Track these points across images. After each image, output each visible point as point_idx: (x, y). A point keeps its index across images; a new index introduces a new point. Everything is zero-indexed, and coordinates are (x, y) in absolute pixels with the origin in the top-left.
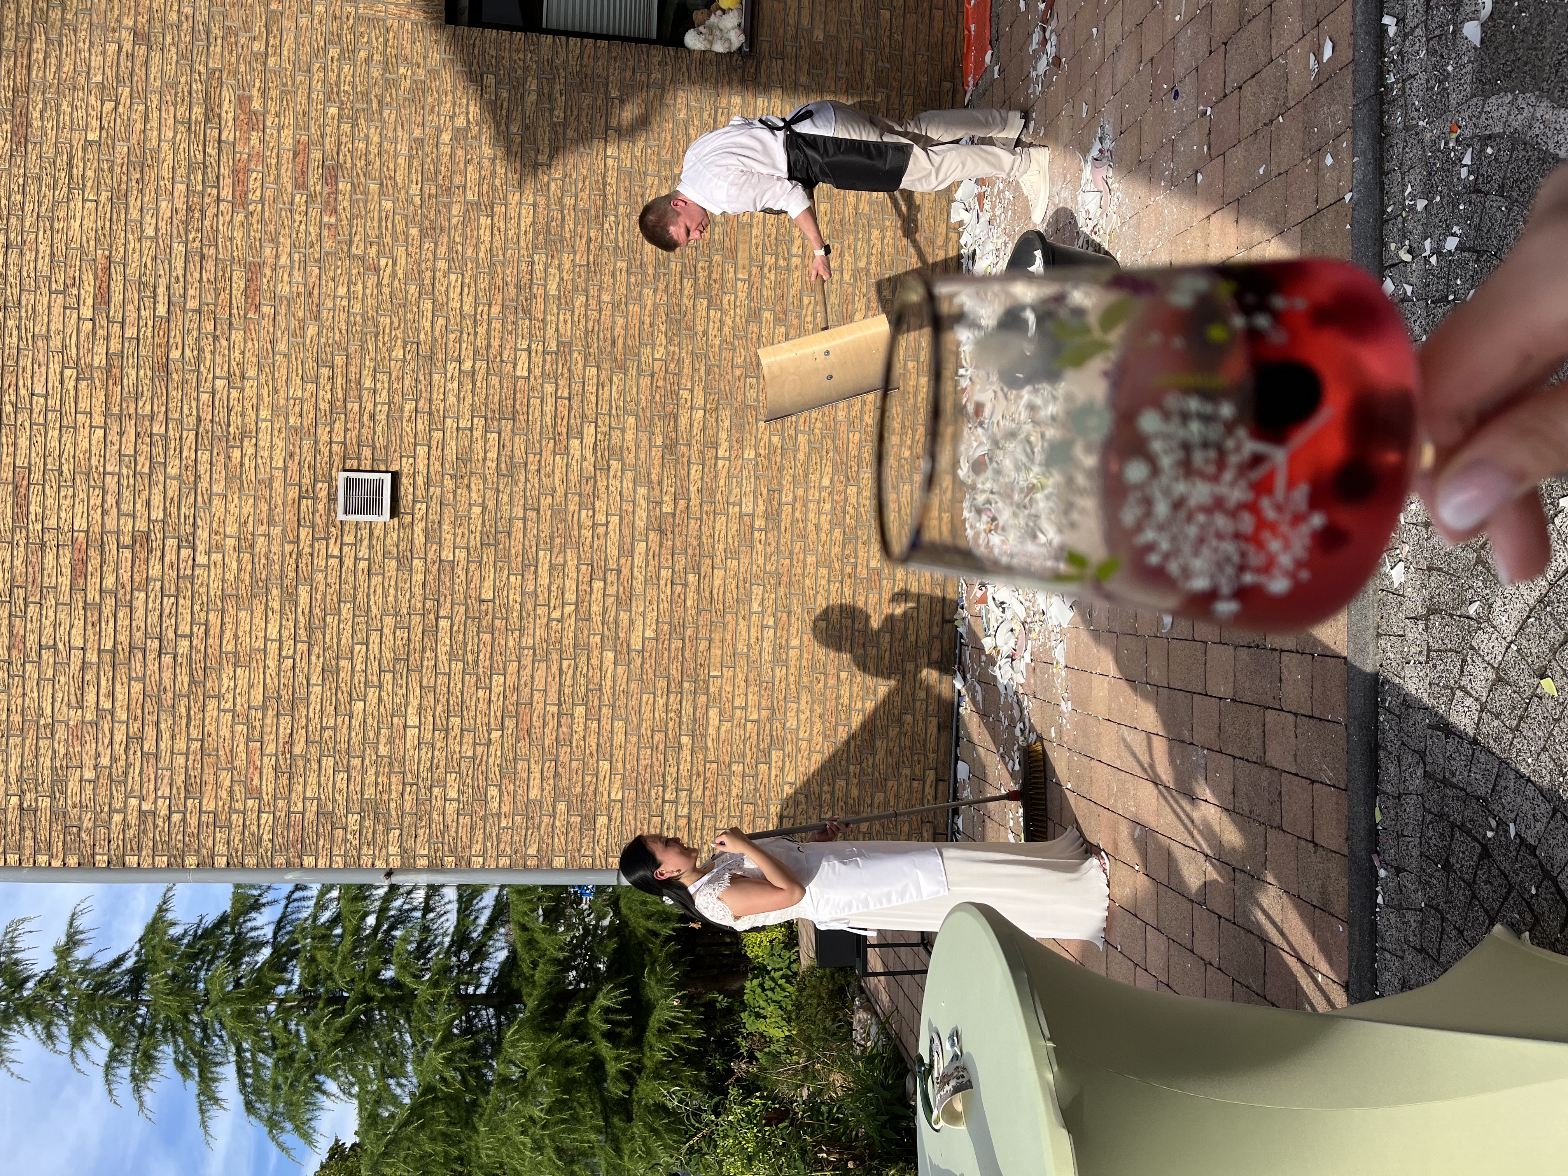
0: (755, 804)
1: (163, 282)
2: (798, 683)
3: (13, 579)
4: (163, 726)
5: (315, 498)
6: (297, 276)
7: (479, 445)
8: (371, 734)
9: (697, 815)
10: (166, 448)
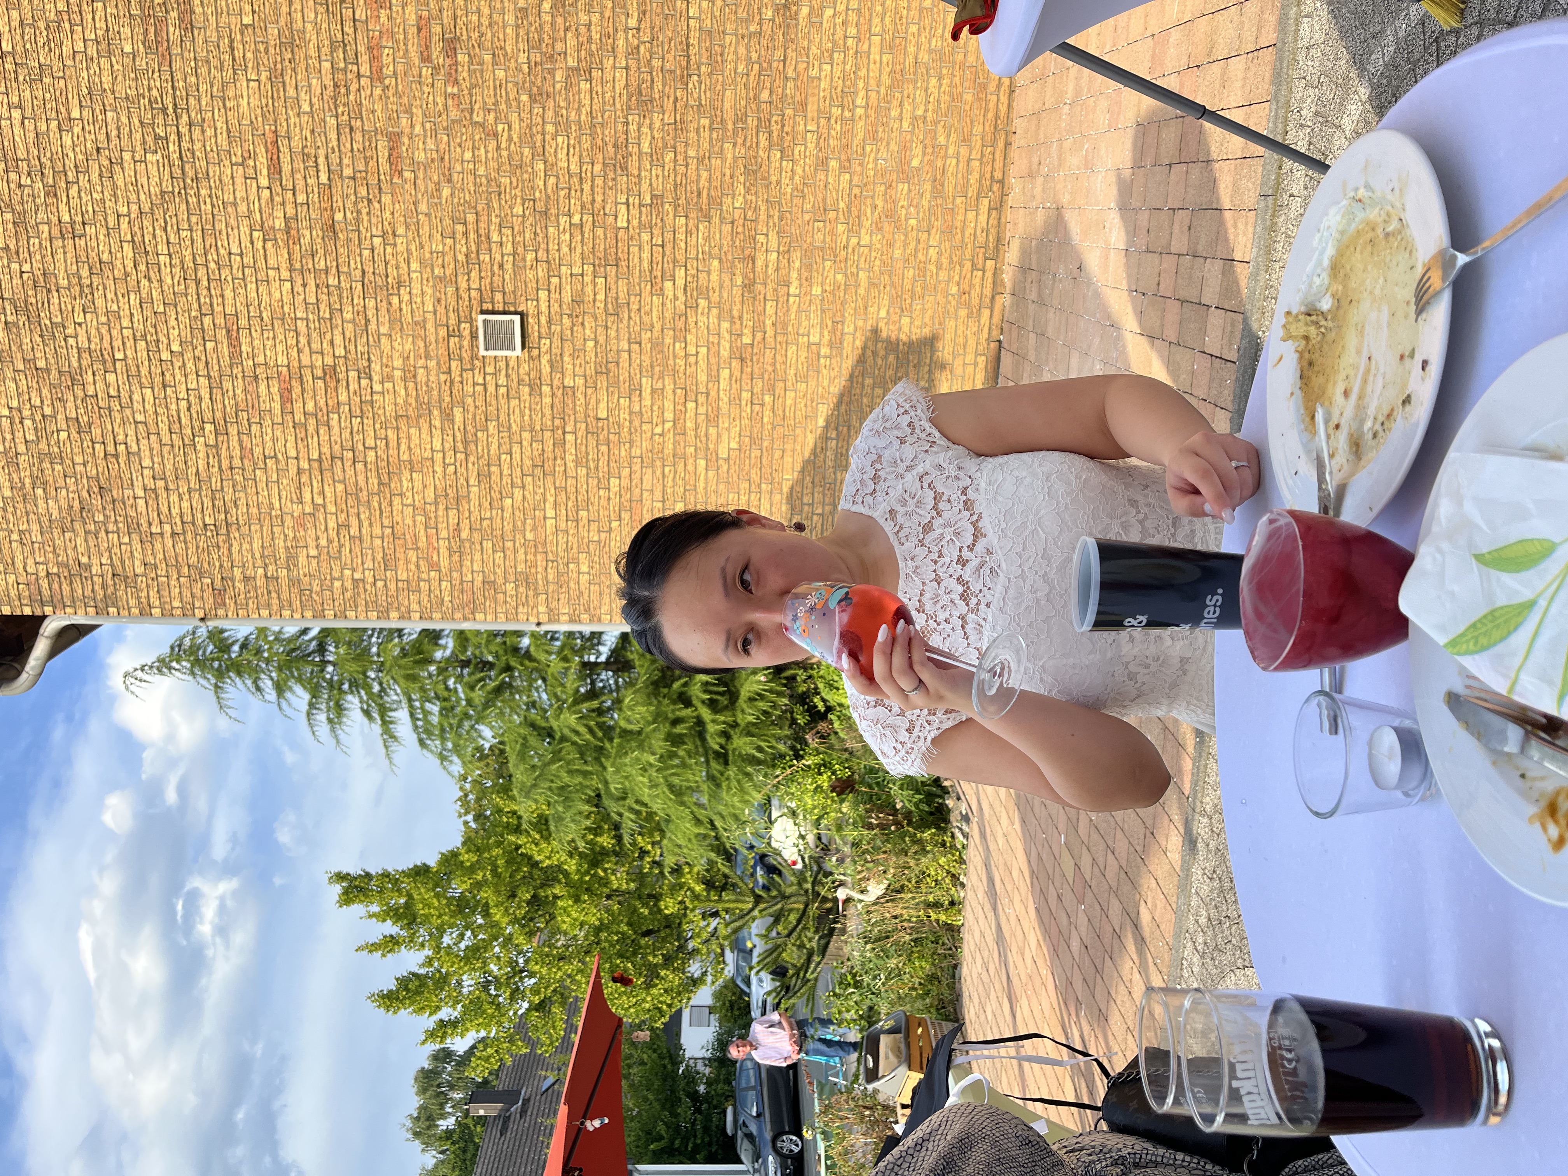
1: (322, 152)
3: (237, 404)
4: (362, 516)
5: (460, 336)
6: (431, 145)
7: (589, 288)
8: (519, 524)
10: (340, 297)
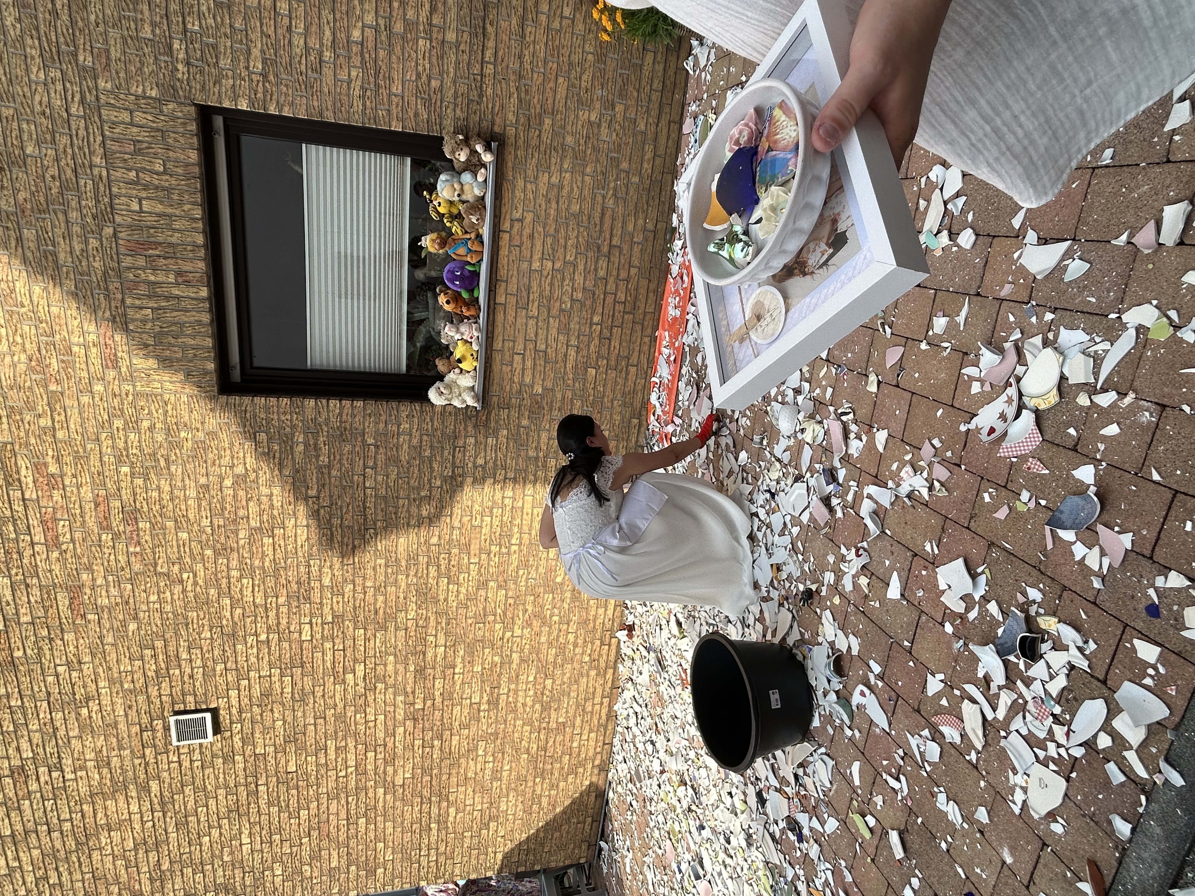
0: (479, 849)
2: (508, 789)
4: (61, 869)
5: (153, 730)
6: (114, 592)
7: (277, 685)
8: (217, 852)
9: (442, 859)
10: (25, 714)
